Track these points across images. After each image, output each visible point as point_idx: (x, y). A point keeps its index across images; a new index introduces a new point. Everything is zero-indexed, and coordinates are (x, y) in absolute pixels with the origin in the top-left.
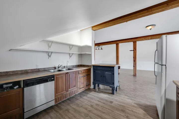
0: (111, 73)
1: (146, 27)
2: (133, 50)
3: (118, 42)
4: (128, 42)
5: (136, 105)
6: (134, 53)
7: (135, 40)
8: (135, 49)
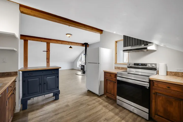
0: (54, 77)
1: (67, 34)
2: (46, 51)
3: (27, 38)
4: (41, 41)
5: (81, 96)
6: (47, 54)
7: (49, 41)
8: (48, 51)
